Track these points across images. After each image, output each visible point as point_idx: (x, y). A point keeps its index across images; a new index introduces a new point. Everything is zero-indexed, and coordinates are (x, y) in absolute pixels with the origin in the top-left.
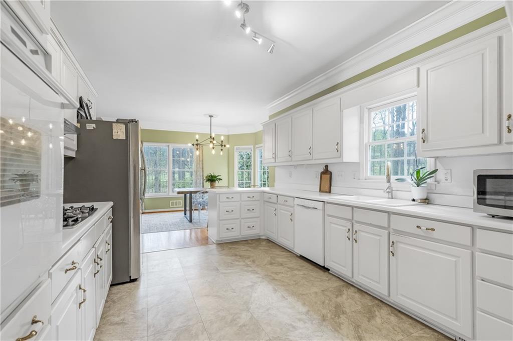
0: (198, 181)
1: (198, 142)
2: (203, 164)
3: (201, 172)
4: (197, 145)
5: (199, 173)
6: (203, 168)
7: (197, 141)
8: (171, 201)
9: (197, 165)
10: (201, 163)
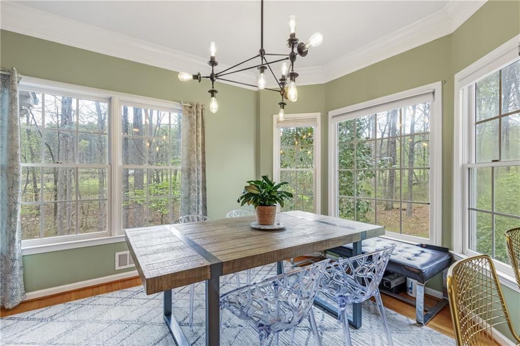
0: (194, 195)
1: (217, 70)
2: (204, 153)
3: (201, 172)
4: (213, 77)
5: (194, 176)
6: (204, 163)
7: (213, 63)
8: (117, 254)
9: (189, 156)
10: (200, 149)
